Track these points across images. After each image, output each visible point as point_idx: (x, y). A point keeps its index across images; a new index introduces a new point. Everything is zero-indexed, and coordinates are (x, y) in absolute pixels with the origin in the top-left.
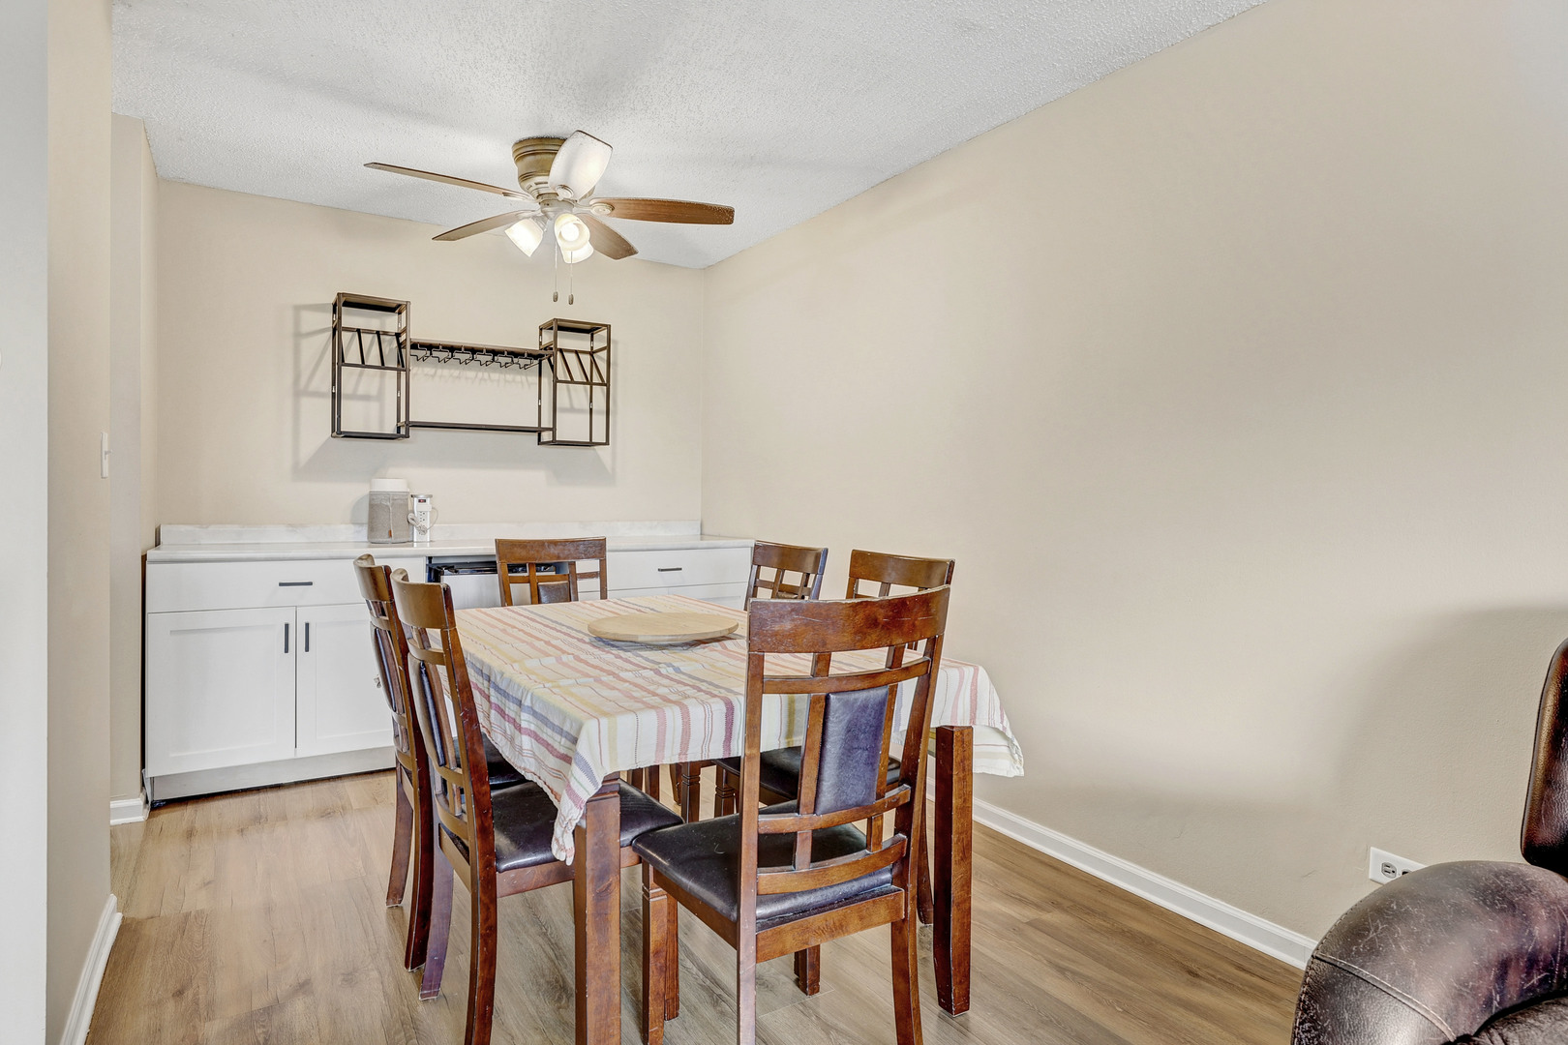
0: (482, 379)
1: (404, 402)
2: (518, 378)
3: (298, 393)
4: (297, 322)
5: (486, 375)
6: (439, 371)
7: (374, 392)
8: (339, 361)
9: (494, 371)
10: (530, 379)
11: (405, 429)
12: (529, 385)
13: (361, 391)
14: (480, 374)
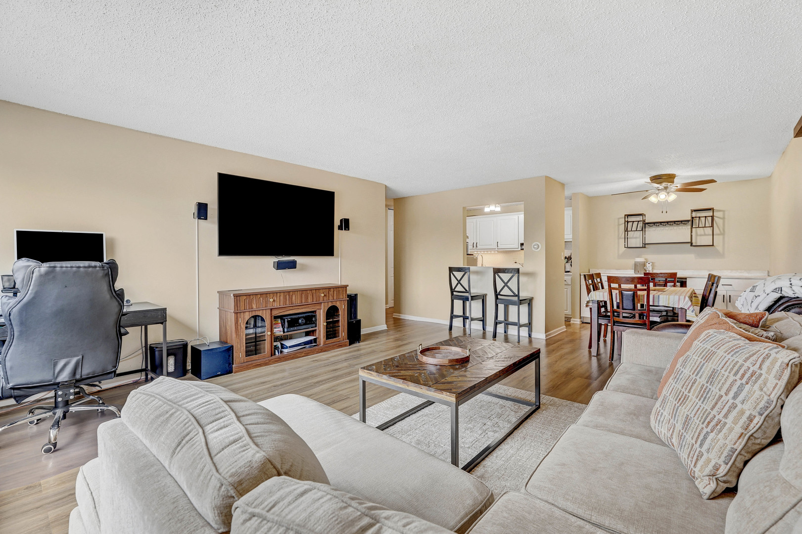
0: (671, 229)
1: (644, 238)
2: (684, 227)
3: (619, 238)
4: (619, 221)
5: (672, 228)
6: (657, 229)
7: (638, 236)
8: (626, 230)
9: (675, 226)
10: (688, 227)
11: (645, 245)
12: (688, 229)
13: (634, 236)
14: (670, 228)
